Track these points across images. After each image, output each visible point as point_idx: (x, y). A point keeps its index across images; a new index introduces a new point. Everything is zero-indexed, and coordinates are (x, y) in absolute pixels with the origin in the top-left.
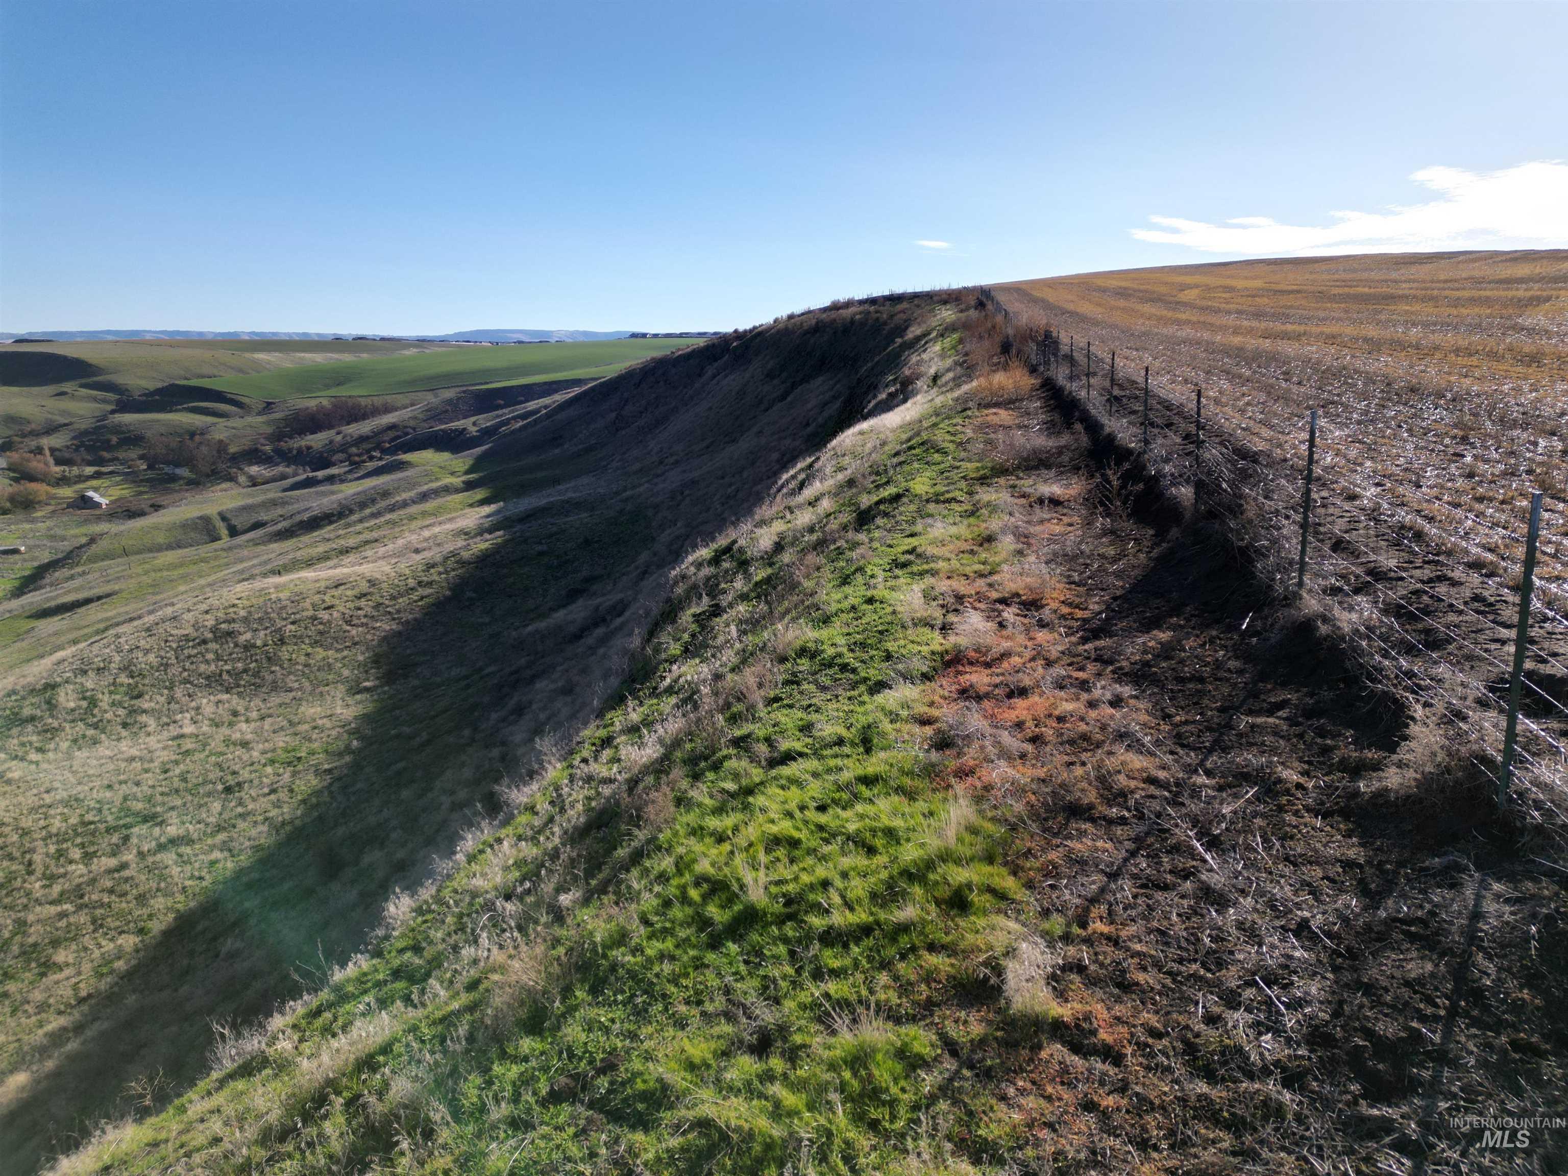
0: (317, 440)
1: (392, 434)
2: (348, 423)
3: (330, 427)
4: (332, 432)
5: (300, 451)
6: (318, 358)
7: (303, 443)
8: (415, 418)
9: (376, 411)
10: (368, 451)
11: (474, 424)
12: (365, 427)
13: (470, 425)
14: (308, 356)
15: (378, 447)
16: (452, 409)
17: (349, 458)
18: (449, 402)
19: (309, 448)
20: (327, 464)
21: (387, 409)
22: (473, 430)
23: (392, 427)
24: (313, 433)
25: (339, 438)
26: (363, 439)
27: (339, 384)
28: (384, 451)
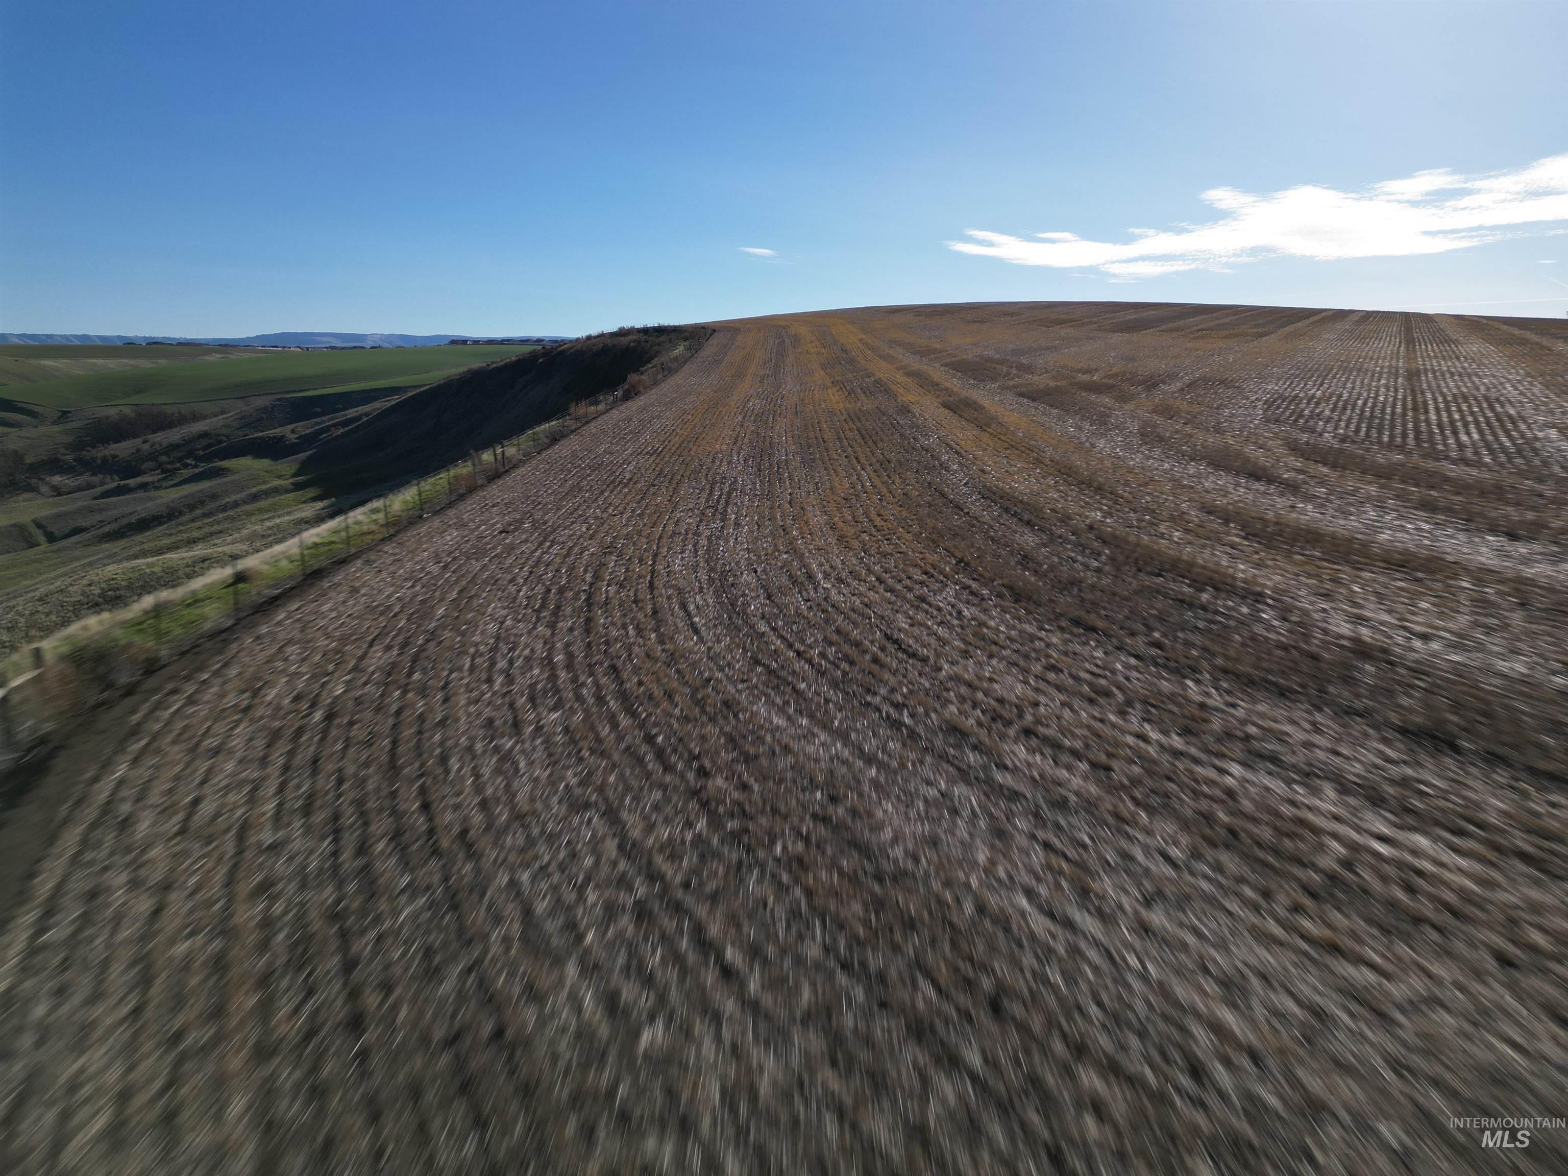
0: (123, 449)
1: (205, 442)
2: (154, 432)
3: (135, 436)
4: (138, 441)
5: (105, 460)
6: (112, 364)
7: (107, 452)
8: (228, 426)
9: (182, 420)
10: (180, 460)
11: (293, 431)
12: (174, 435)
13: (289, 432)
14: (100, 362)
15: (190, 454)
16: (267, 416)
17: (160, 466)
18: (265, 409)
19: (114, 457)
20: (138, 473)
21: (195, 417)
22: (292, 437)
23: (205, 435)
24: (117, 441)
25: (146, 447)
26: (173, 447)
27: (140, 392)
28: (198, 459)
